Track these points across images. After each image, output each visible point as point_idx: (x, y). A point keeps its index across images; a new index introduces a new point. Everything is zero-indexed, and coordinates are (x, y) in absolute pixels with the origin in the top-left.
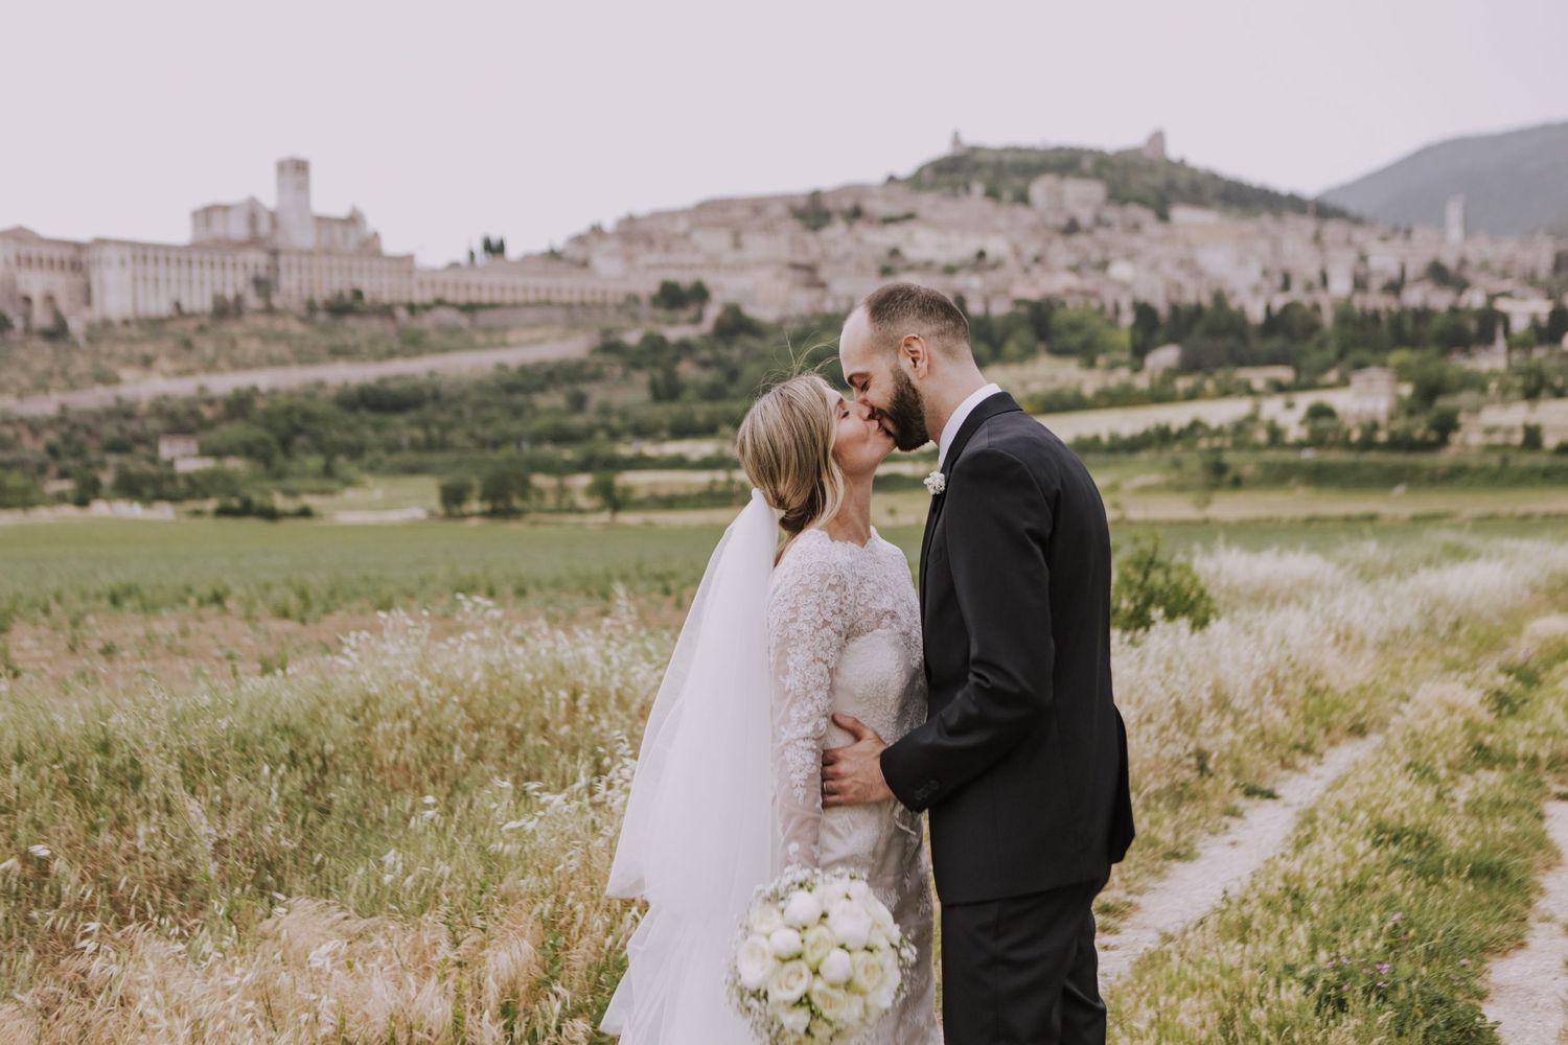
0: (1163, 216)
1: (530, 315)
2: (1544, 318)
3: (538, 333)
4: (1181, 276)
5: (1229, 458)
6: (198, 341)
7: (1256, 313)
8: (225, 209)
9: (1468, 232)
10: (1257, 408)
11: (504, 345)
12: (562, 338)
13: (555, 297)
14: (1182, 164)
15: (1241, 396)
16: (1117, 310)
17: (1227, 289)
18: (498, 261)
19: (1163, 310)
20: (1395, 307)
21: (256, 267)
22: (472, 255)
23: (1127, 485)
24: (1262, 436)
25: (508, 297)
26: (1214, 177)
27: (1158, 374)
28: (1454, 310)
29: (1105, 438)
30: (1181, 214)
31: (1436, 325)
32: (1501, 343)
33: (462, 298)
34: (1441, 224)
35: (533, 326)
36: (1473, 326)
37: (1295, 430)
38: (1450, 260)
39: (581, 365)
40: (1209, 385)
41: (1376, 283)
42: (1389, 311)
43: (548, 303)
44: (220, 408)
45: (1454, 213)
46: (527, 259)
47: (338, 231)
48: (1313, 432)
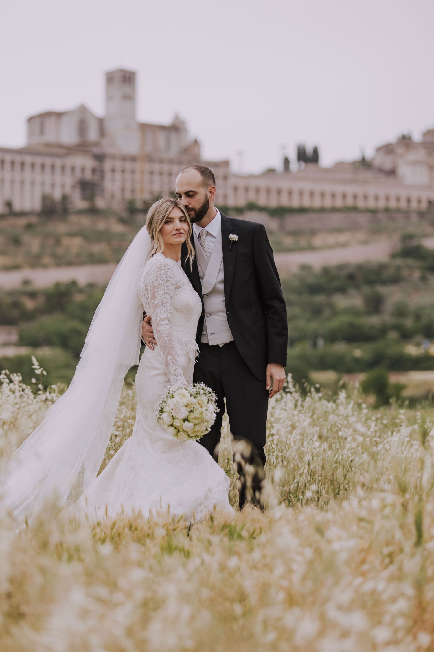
1: (336, 219)
3: (343, 238)
6: (26, 238)
8: (59, 115)
11: (311, 248)
12: (365, 243)
13: (361, 204)
18: (311, 167)
21: (83, 170)
22: (287, 161)
25: (317, 203)
33: (273, 203)
35: (339, 230)
39: (382, 267)
43: (355, 209)
44: (41, 300)
46: (339, 166)
47: (161, 138)
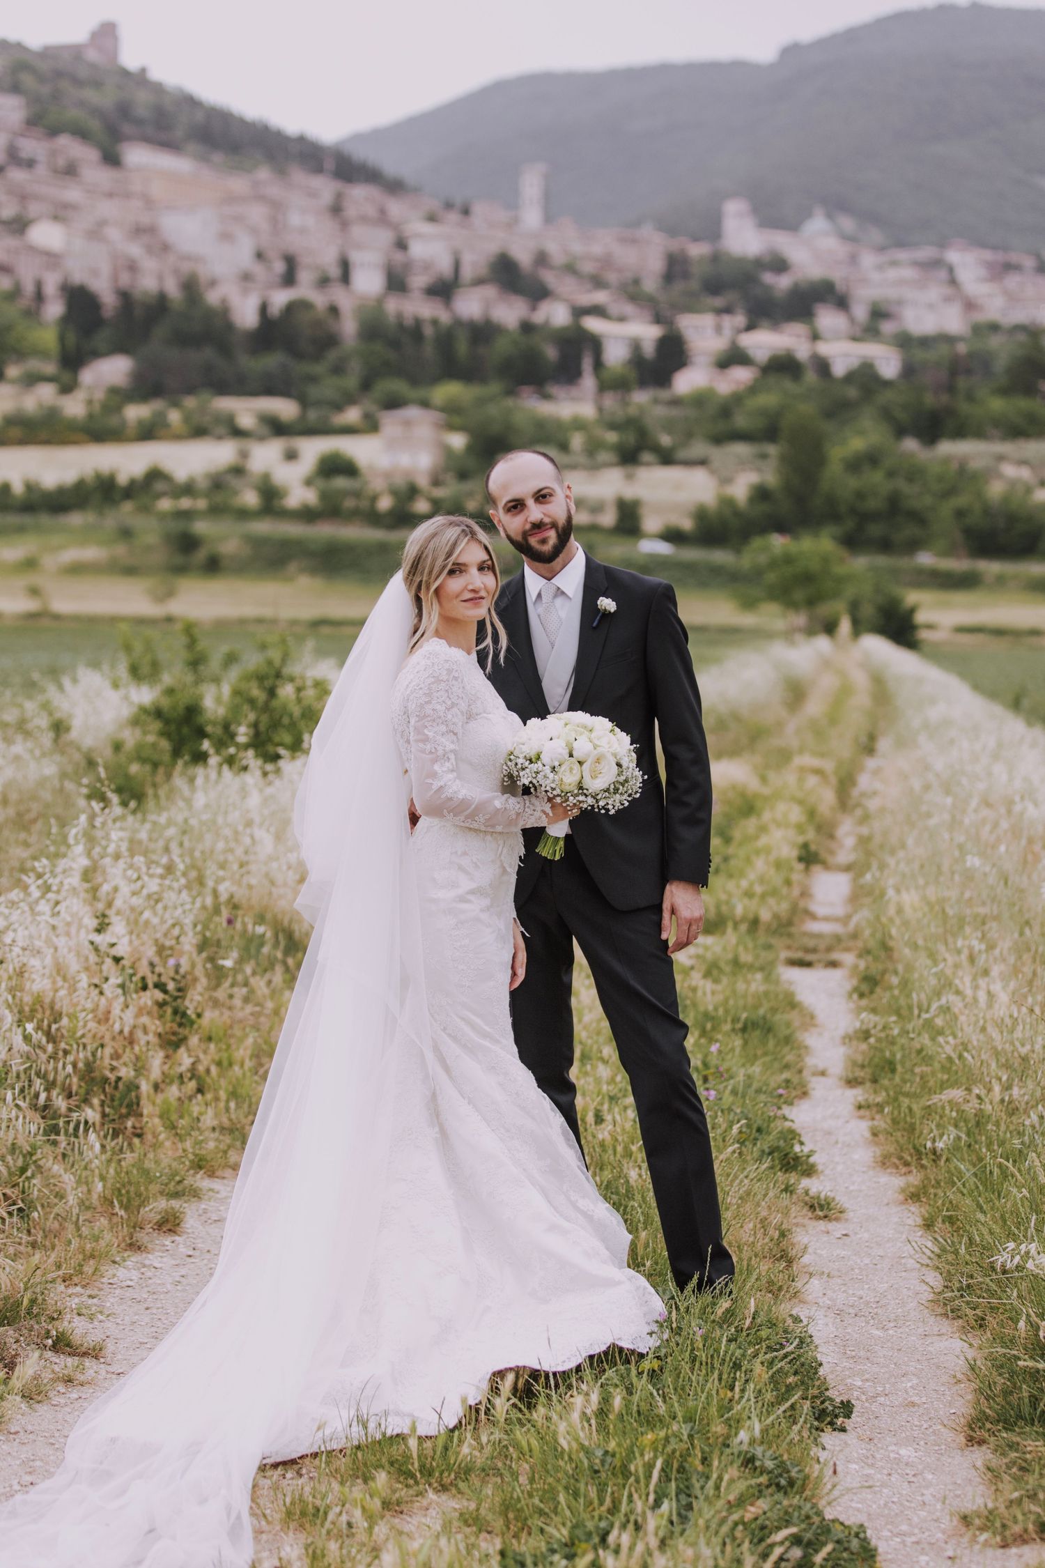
0: (112, 159)
2: (649, 349)
4: (135, 250)
5: (201, 527)
7: (246, 315)
9: (549, 218)
10: (244, 455)
14: (140, 79)
15: (220, 438)
16: (39, 297)
17: (204, 273)
19: (108, 299)
20: (444, 317)
23: (51, 561)
24: (250, 499)
26: (191, 102)
27: (99, 395)
28: (527, 328)
29: (18, 488)
30: (137, 156)
31: (502, 347)
32: (588, 382)
34: (512, 202)
36: (551, 353)
37: (299, 495)
38: (523, 256)
40: (174, 417)
41: (419, 281)
42: (435, 322)
45: (531, 185)
48: (324, 496)
